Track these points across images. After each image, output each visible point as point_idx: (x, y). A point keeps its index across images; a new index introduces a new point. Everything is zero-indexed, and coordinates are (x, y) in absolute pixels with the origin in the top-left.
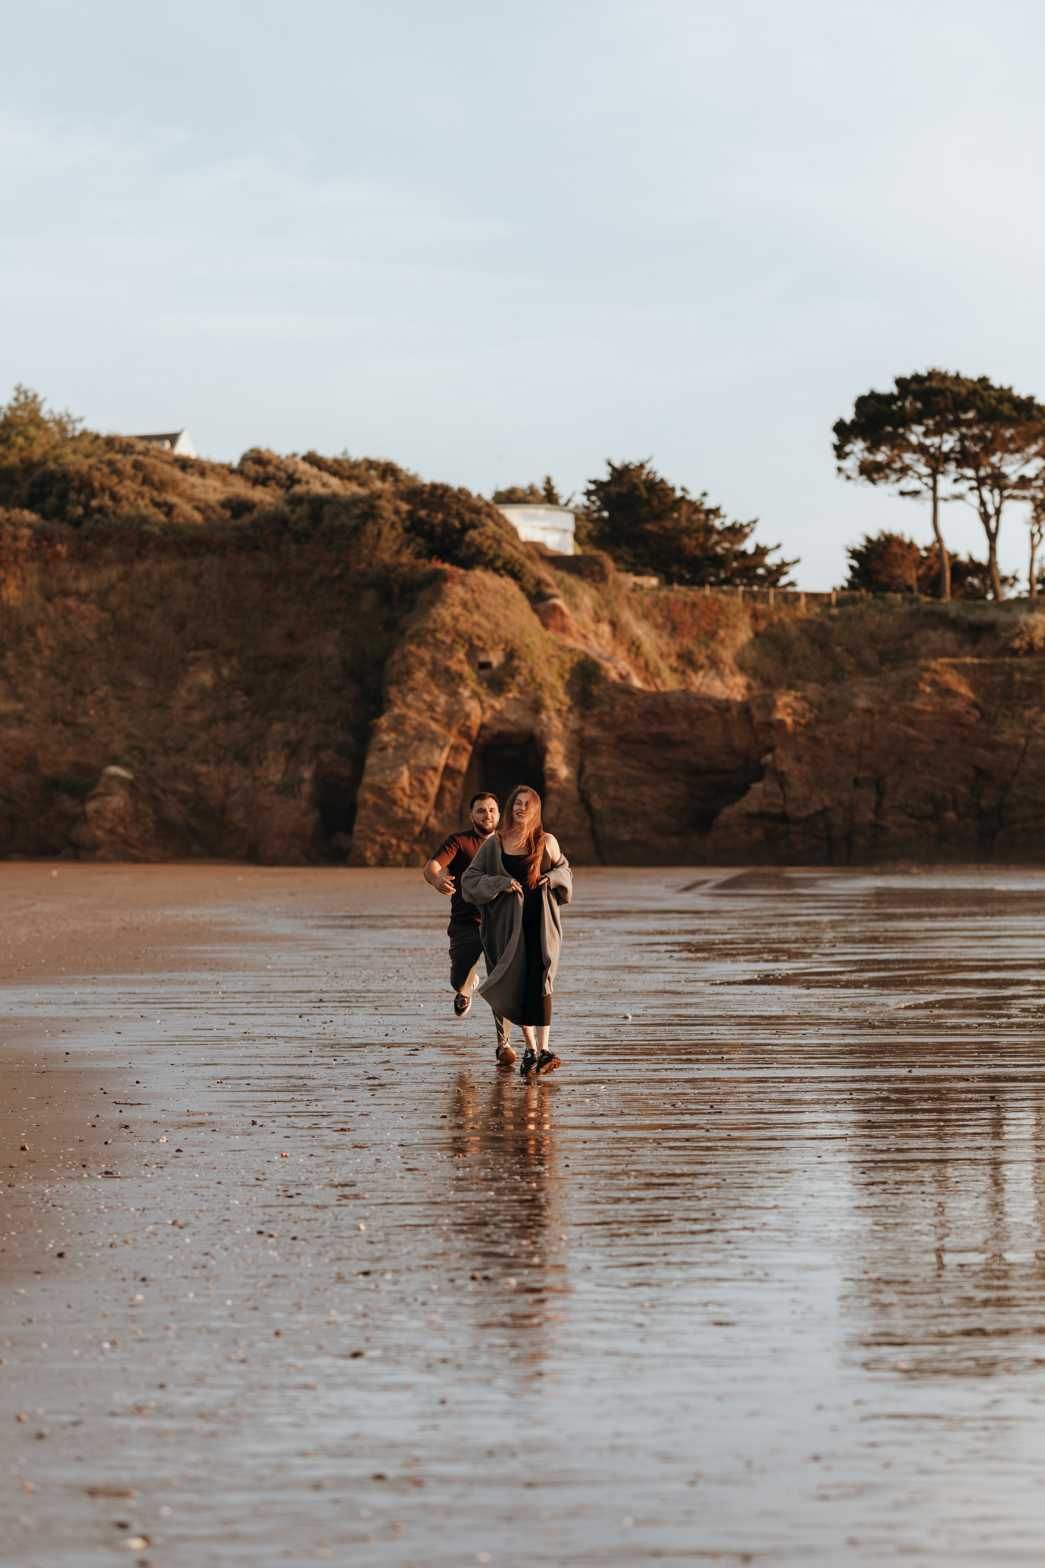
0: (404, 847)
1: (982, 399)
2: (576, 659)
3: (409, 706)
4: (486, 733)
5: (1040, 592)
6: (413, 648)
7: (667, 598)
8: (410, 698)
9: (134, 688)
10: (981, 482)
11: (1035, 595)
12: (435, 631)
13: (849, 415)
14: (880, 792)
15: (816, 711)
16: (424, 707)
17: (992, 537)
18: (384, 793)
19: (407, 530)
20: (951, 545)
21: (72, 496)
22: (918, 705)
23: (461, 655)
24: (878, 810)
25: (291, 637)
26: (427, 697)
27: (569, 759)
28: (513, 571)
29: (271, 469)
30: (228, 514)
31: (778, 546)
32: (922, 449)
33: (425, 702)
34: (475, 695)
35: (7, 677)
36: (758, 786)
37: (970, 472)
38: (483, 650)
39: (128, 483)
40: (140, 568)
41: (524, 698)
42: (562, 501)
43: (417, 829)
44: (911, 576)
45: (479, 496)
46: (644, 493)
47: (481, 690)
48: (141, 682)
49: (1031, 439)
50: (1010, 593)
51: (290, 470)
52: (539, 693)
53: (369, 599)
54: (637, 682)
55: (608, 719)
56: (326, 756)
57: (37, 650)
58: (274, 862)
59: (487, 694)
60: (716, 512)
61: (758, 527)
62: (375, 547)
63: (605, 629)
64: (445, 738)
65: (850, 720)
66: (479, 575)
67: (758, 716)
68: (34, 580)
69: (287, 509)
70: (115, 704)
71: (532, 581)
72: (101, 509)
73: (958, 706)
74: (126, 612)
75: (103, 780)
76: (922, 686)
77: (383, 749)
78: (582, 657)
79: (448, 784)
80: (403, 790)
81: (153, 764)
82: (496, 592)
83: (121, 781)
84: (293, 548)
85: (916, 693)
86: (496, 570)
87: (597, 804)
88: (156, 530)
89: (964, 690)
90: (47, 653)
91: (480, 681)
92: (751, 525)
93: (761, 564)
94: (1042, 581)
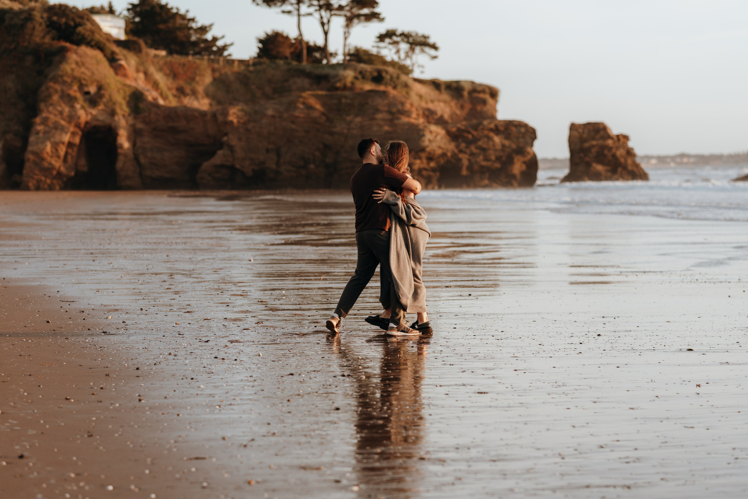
0: (48, 181)
2: (132, 90)
3: (50, 113)
4: (88, 126)
5: (349, 60)
6: (51, 84)
7: (170, 61)
8: (51, 109)
10: (321, 7)
11: (346, 62)
12: (63, 76)
14: (278, 155)
15: (248, 116)
16: (57, 113)
17: (326, 33)
18: (38, 155)
19: (48, 26)
22: (297, 113)
23: (75, 87)
24: (278, 163)
27: (129, 139)
28: (99, 47)
31: (223, 37)
33: (58, 110)
34: (83, 107)
36: (220, 152)
37: (315, 3)
38: (87, 85)
41: (106, 109)
42: (117, 13)
43: (55, 173)
44: (287, 52)
46: (158, 10)
47: (86, 105)
50: (334, 61)
52: (114, 107)
53: (29, 60)
54: (161, 102)
55: (147, 120)
56: (9, 137)
59: (88, 107)
60: (193, 20)
61: (213, 27)
62: (32, 35)
63: (141, 76)
64: (68, 128)
65: (264, 121)
66: (84, 49)
67: (220, 118)
71: (109, 52)
73: (316, 114)
76: (298, 105)
77: (37, 133)
78: (135, 89)
79: (70, 151)
80: (47, 153)
82: (92, 57)
85: (296, 108)
86: (92, 47)
87: (142, 160)
89: (318, 107)
91: (85, 100)
92: (211, 26)
93: (215, 45)
94: (350, 55)
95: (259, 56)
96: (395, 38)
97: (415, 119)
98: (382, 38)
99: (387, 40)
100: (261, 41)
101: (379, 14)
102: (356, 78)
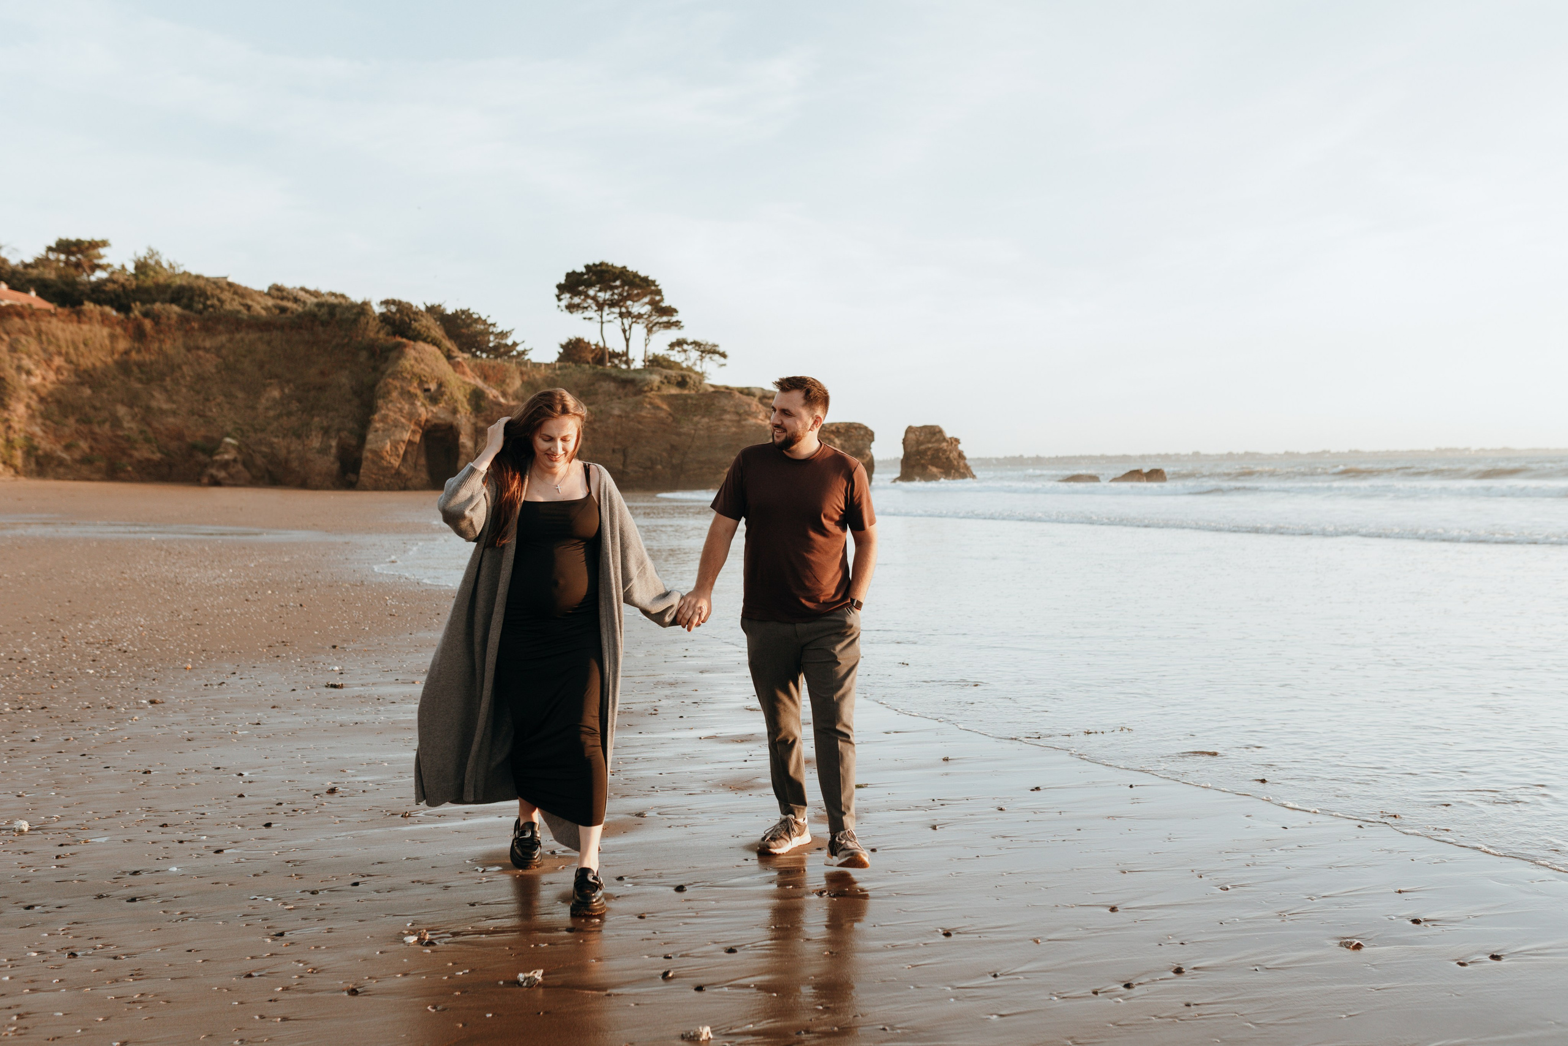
0: (388, 481)
1: (625, 275)
2: (472, 388)
3: (389, 409)
4: (429, 424)
5: (648, 366)
6: (390, 380)
7: (480, 364)
8: (390, 405)
9: (237, 398)
11: (647, 367)
12: (402, 372)
13: (562, 280)
14: (625, 455)
15: (594, 416)
16: (397, 410)
17: (627, 340)
18: (378, 454)
19: (381, 321)
20: (607, 345)
21: (196, 299)
22: (643, 413)
23: (415, 384)
24: (624, 464)
25: (322, 373)
26: (399, 405)
29: (285, 294)
30: (277, 311)
31: (523, 342)
32: (594, 298)
33: (397, 407)
34: (423, 405)
35: (166, 391)
37: (616, 310)
38: (427, 382)
39: (226, 293)
40: (238, 336)
41: (448, 407)
43: (393, 472)
45: (417, 307)
47: (427, 403)
48: (240, 395)
49: (645, 296)
50: (632, 367)
51: (295, 294)
52: (456, 404)
53: (363, 356)
54: (502, 400)
55: (489, 418)
57: (183, 377)
58: (317, 488)
59: (429, 405)
60: (494, 325)
61: (514, 333)
62: (366, 329)
64: (409, 427)
65: (611, 421)
66: (421, 345)
68: (180, 342)
69: (316, 309)
70: (227, 406)
71: (446, 349)
72: (212, 306)
73: (662, 414)
74: (231, 359)
75: (223, 445)
76: (645, 404)
77: (376, 431)
78: (475, 387)
79: (410, 449)
80: (387, 452)
81: (248, 437)
82: (431, 354)
83: (233, 446)
84: (321, 329)
85: (643, 408)
86: (428, 343)
88: (245, 317)
89: (665, 407)
90: (188, 378)
91: (425, 398)
92: (510, 332)
93: (515, 349)
94: (650, 361)
95: (559, 360)
96: (685, 347)
97: (762, 420)
98: (672, 346)
99: (677, 349)
100: (562, 346)
101: (680, 322)
102: (662, 382)
